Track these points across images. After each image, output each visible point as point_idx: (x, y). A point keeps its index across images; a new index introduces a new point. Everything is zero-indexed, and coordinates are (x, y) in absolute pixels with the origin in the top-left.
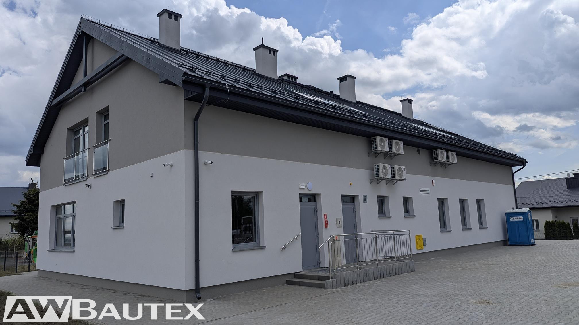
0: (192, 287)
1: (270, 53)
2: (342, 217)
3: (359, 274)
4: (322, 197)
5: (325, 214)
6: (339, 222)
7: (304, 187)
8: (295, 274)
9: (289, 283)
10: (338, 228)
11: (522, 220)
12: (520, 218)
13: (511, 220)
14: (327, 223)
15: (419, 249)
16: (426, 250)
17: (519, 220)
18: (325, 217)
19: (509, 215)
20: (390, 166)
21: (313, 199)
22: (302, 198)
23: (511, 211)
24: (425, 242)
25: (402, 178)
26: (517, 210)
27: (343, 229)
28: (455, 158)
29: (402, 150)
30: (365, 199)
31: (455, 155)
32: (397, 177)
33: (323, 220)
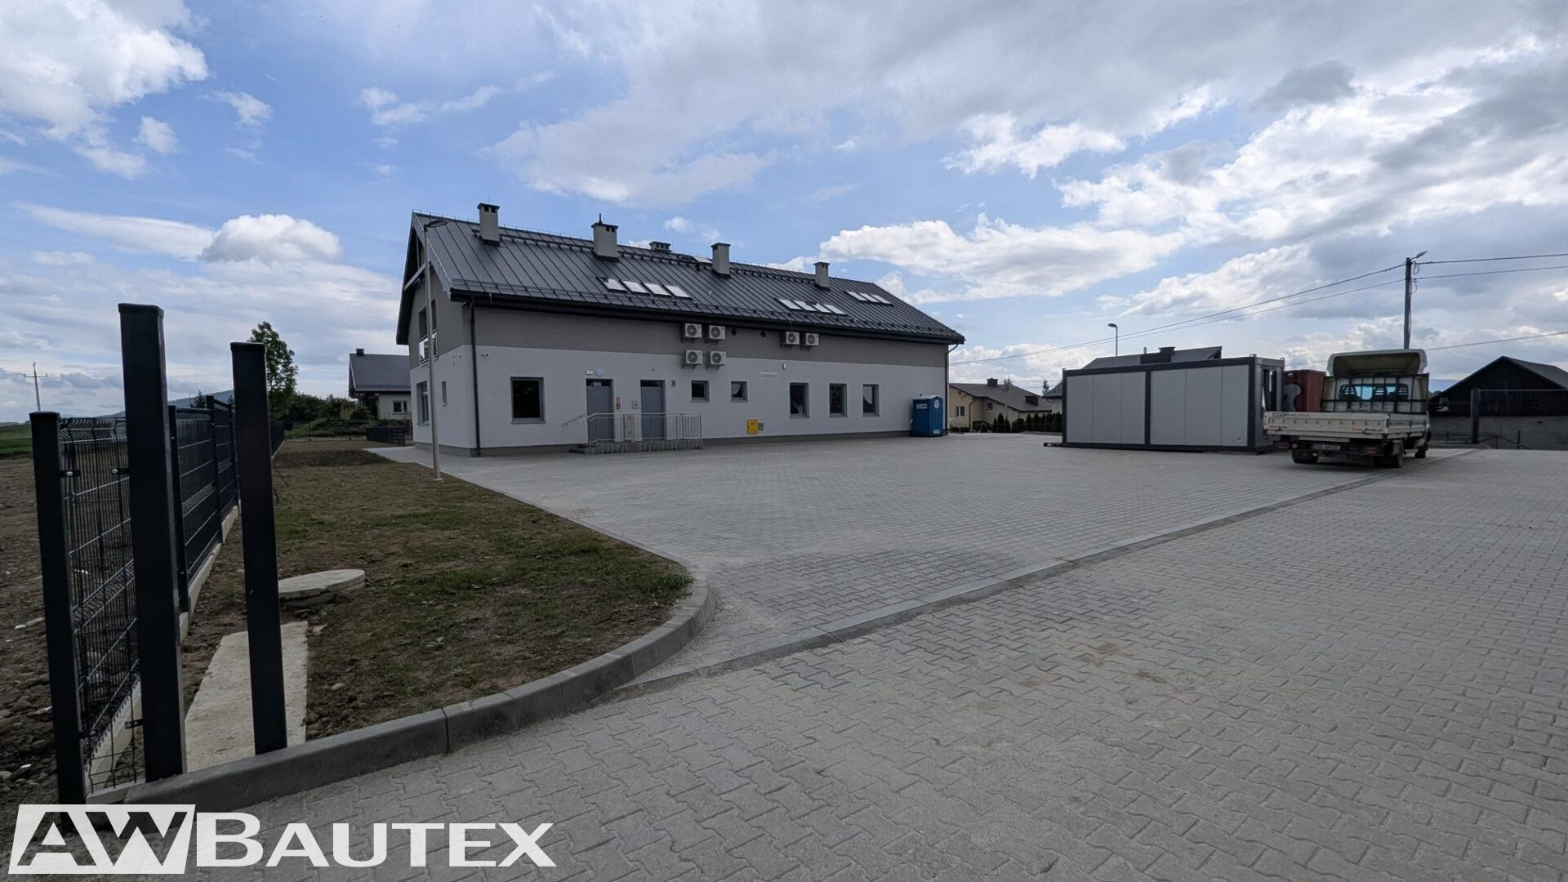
0: (475, 446)
1: (607, 230)
2: (640, 400)
3: (623, 446)
4: (615, 382)
5: (617, 397)
6: (636, 404)
7: (591, 373)
8: (580, 445)
9: (572, 451)
10: (634, 410)
11: (926, 408)
12: (924, 406)
13: (917, 407)
14: (619, 404)
15: (750, 433)
16: (760, 434)
17: (924, 408)
18: (618, 399)
19: (916, 402)
20: (701, 352)
21: (607, 383)
22: (589, 382)
23: (918, 398)
24: (761, 426)
25: (720, 363)
26: (924, 397)
27: (640, 410)
28: (816, 340)
29: (722, 336)
30: (674, 383)
31: (816, 336)
32: (712, 363)
33: (615, 402)
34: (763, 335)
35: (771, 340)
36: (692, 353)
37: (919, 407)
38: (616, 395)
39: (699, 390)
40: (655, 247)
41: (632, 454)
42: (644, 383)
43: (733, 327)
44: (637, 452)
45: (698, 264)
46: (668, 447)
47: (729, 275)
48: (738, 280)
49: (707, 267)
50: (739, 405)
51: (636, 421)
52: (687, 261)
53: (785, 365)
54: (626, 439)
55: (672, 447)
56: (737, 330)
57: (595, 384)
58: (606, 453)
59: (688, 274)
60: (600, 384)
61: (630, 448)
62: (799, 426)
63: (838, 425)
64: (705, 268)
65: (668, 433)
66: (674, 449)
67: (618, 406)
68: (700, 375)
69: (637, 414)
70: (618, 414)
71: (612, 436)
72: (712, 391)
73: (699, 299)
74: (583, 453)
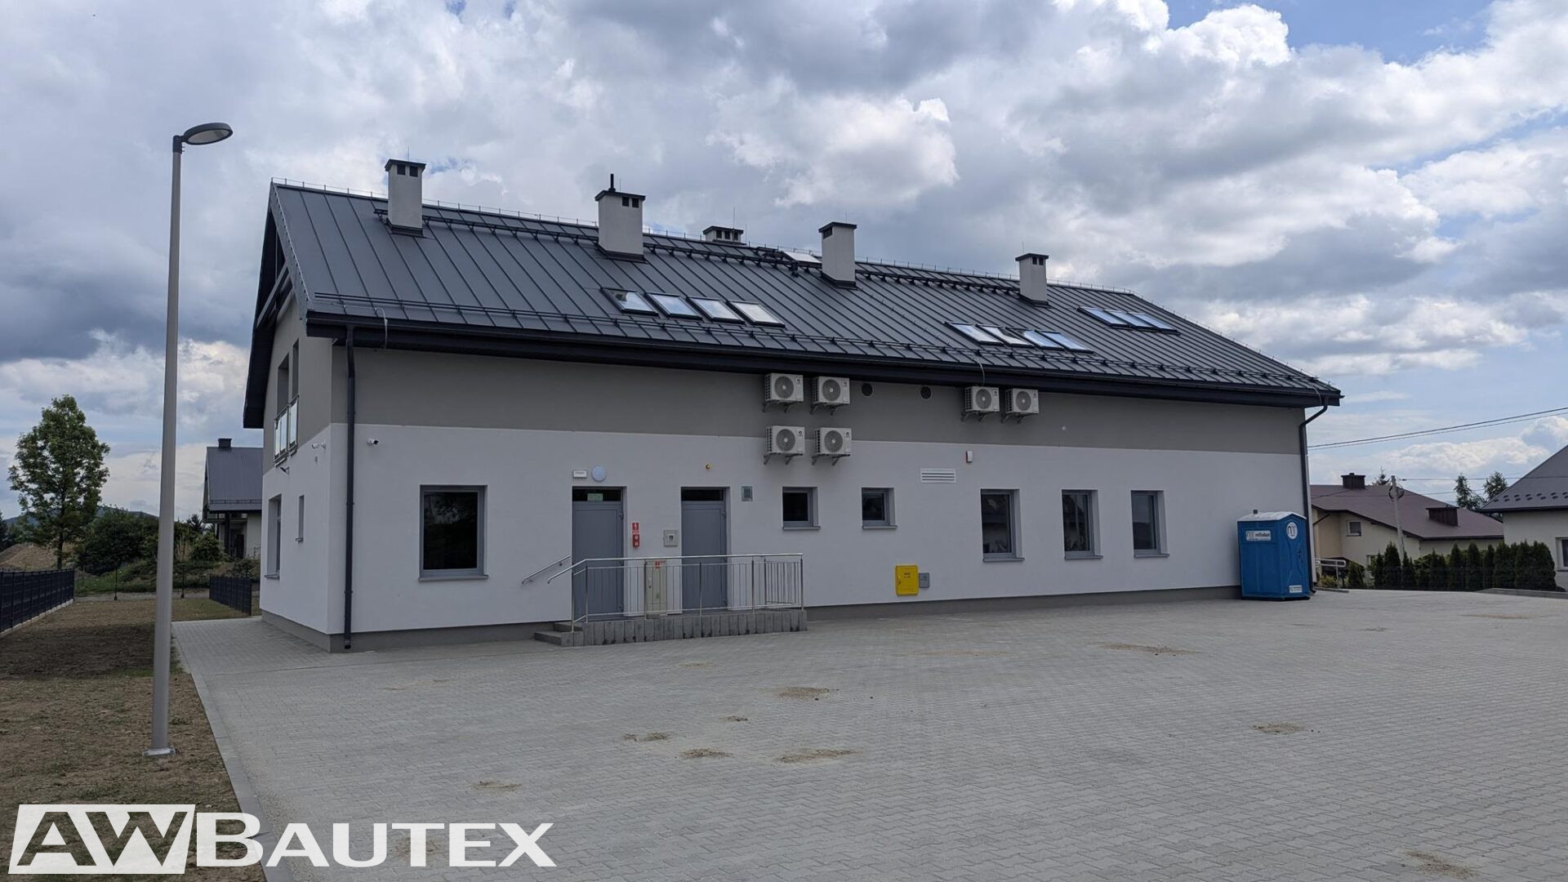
0: (339, 629)
1: (625, 203)
2: (679, 528)
3: (643, 626)
4: (628, 491)
5: (634, 524)
6: (672, 537)
7: (585, 475)
8: (554, 625)
9: (538, 638)
10: (667, 549)
11: (1269, 538)
12: (1264, 535)
13: (1248, 538)
14: (636, 538)
15: (903, 593)
16: (924, 596)
17: (1264, 538)
18: (635, 527)
19: (1244, 526)
20: (802, 429)
21: (614, 495)
22: (580, 494)
23: (1250, 517)
24: (924, 580)
25: (840, 452)
26: (1262, 516)
27: (679, 549)
28: (1034, 403)
29: (844, 397)
30: (747, 494)
31: (1034, 396)
32: (824, 451)
33: (629, 533)
34: (926, 394)
35: (941, 401)
36: (785, 433)
37: (1253, 536)
38: (630, 520)
39: (797, 507)
40: (713, 236)
41: (659, 643)
42: (689, 495)
43: (863, 378)
44: (668, 638)
45: (794, 265)
46: (734, 627)
47: (855, 283)
48: (871, 292)
49: (811, 270)
50: (878, 538)
51: (670, 570)
52: (772, 259)
53: (970, 454)
54: (650, 612)
55: (743, 629)
56: (874, 385)
57: (591, 496)
58: (605, 643)
59: (777, 279)
60: (600, 496)
61: (659, 631)
62: (1001, 580)
63: (1083, 576)
64: (807, 271)
65: (736, 597)
66: (748, 632)
67: (636, 541)
68: (800, 477)
69: (674, 557)
70: (633, 560)
71: (619, 603)
72: (823, 508)
73: (796, 325)
74: (557, 642)
